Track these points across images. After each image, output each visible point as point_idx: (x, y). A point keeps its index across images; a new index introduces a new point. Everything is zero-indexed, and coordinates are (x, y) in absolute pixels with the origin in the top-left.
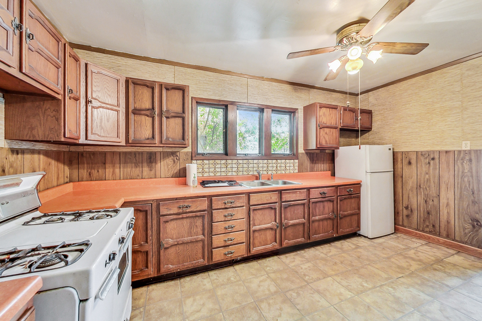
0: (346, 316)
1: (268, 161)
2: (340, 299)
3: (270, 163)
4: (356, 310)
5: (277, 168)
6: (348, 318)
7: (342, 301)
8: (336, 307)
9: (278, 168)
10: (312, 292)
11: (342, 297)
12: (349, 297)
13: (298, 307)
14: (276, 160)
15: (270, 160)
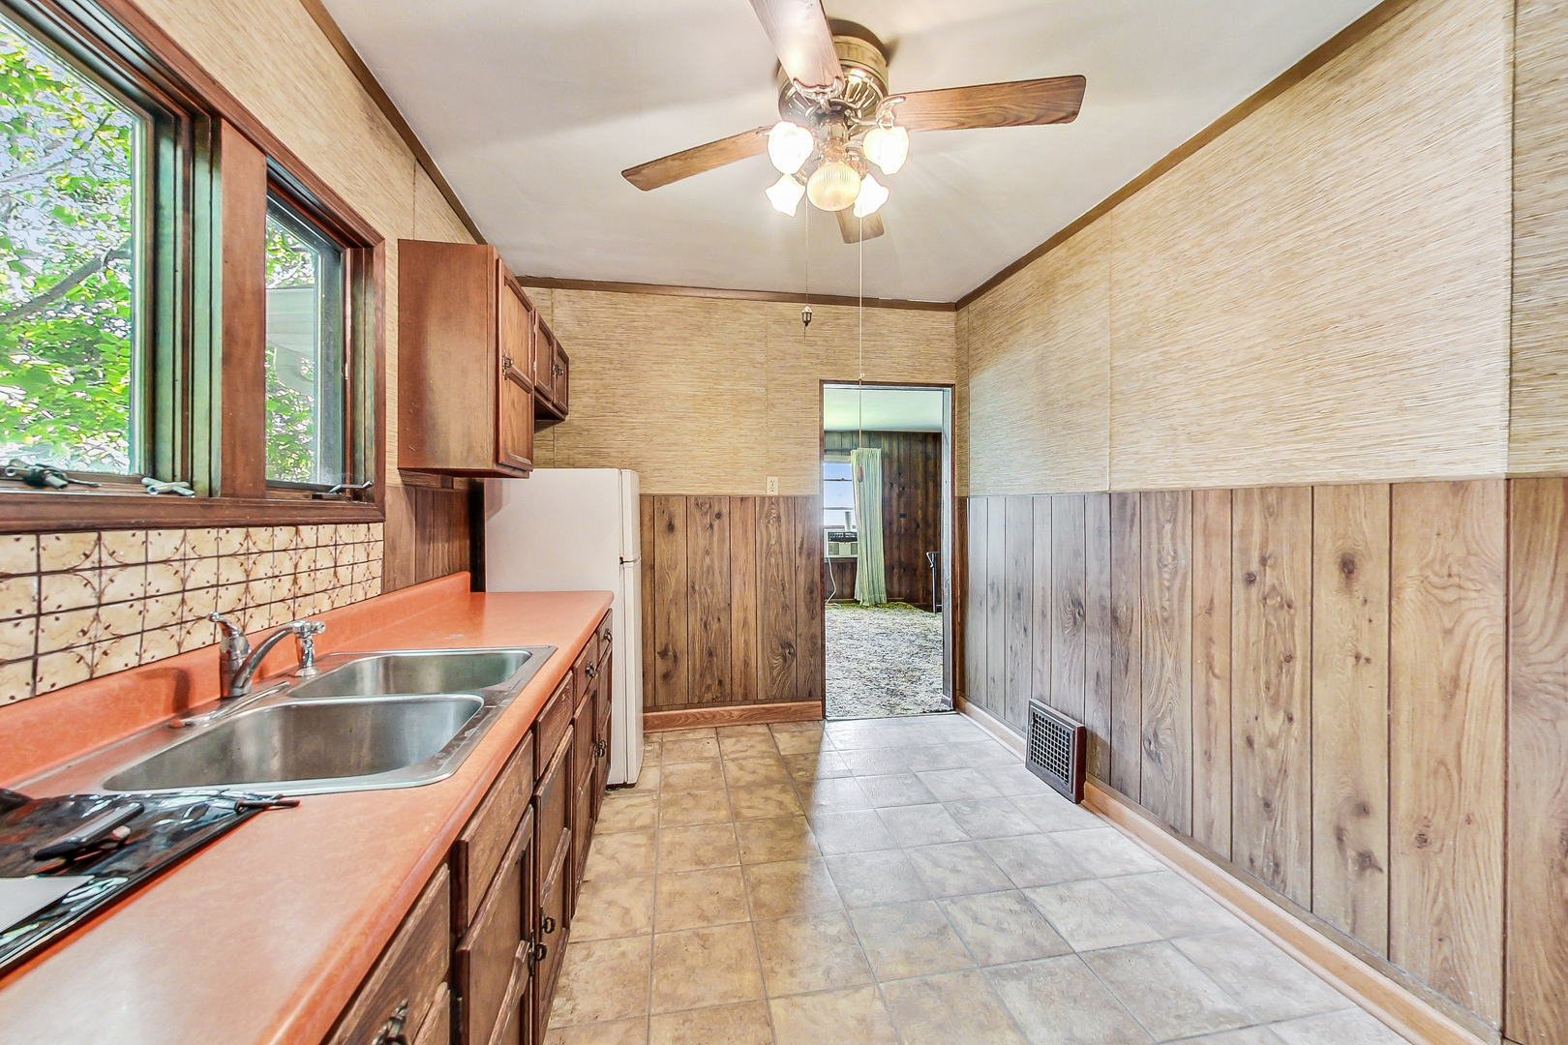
1: (248, 537)
3: (261, 552)
14: (294, 529)
15: (264, 529)
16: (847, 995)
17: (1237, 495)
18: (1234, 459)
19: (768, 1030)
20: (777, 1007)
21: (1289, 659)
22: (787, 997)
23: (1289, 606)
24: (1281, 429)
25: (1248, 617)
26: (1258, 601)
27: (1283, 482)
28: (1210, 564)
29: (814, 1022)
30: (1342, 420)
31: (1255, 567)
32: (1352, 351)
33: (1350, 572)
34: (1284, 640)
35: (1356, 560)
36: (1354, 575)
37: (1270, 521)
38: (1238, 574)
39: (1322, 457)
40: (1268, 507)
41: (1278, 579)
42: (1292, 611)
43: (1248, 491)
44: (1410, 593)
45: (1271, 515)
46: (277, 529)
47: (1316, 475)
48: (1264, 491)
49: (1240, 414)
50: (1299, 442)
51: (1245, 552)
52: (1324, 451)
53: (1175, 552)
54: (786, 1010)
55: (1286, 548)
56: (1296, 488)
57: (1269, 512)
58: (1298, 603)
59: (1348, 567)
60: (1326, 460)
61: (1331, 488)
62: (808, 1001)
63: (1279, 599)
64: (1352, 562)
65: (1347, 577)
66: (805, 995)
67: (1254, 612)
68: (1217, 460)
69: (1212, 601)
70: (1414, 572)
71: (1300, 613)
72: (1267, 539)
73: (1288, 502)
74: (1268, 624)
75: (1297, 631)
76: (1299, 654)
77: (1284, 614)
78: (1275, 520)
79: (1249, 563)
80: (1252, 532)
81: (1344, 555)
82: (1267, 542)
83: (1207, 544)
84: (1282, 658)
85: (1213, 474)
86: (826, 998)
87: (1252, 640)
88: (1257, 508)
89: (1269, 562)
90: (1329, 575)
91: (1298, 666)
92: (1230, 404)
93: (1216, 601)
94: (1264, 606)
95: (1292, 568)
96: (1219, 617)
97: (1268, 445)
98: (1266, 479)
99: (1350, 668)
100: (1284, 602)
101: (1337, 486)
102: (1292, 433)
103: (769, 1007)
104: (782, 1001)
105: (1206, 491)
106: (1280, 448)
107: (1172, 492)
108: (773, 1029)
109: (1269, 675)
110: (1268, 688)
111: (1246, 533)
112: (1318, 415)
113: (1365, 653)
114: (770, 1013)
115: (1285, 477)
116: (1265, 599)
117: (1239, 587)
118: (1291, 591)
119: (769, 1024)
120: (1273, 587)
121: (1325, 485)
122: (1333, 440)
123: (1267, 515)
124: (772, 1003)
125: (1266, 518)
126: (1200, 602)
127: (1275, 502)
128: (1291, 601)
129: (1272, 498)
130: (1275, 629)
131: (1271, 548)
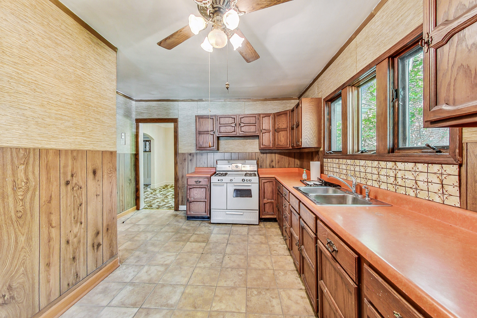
0: (204, 286)
1: (379, 163)
2: (217, 296)
3: (382, 168)
4: (202, 296)
5: (396, 179)
6: (202, 286)
7: (215, 296)
8: (214, 287)
9: (399, 180)
10: (236, 284)
11: (217, 299)
12: (214, 305)
13: (230, 269)
14: (394, 163)
15: (383, 162)
16: (221, 309)
17: (62, 152)
18: (61, 138)
19: (247, 304)
20: (243, 310)
21: (81, 205)
22: (239, 313)
23: (81, 188)
24: (78, 131)
25: (67, 197)
26: (71, 190)
27: (78, 149)
28: (50, 181)
29: (234, 304)
30: (93, 133)
31: (69, 178)
32: (95, 116)
33: (95, 174)
34: (79, 200)
35: (96, 171)
36: (96, 175)
37: (75, 161)
38: (63, 182)
39: (89, 142)
40: (74, 157)
41: (77, 180)
42: (82, 189)
43: (66, 151)
44: (105, 176)
45: (75, 159)
46: (388, 162)
47: (87, 147)
48: (72, 151)
49: (64, 122)
50: (83, 137)
51: (65, 173)
52: (89, 141)
53: (27, 179)
54: (241, 309)
55: (79, 170)
56: (82, 151)
57: (74, 159)
58: (83, 187)
59: (94, 172)
60: (90, 144)
61: (91, 152)
62: (234, 310)
63: (78, 187)
64: (95, 171)
65: (95, 175)
66: (234, 312)
67: (69, 195)
68: (53, 137)
69: (51, 196)
70: (106, 171)
71: (84, 189)
72: (73, 168)
73: (80, 155)
74: (74, 196)
75: (83, 195)
76: (84, 202)
77: (79, 191)
78: (76, 161)
79: (67, 178)
80: (68, 166)
81: (94, 170)
82: (73, 169)
83: (48, 172)
84: (79, 206)
85: (51, 143)
86: (228, 310)
87: (69, 204)
88: (70, 158)
89: (74, 176)
90: (91, 175)
91: (83, 205)
92: (60, 116)
93: (53, 196)
94: (73, 191)
95: (81, 176)
96: (54, 202)
97: (74, 136)
98: (73, 147)
99: (95, 199)
100: (79, 187)
101: (92, 151)
102: (81, 134)
103: (246, 310)
104: (242, 311)
105: (47, 150)
106: (78, 137)
107: (25, 149)
108: (246, 304)
109: (75, 214)
110: (74, 218)
111: (66, 166)
112: (88, 130)
113: (98, 194)
114: (246, 308)
115: (79, 147)
116: (73, 188)
117: (63, 187)
118: (81, 184)
119: (247, 306)
120: (76, 184)
121: (90, 151)
122: (91, 138)
123: (74, 160)
124: (244, 311)
125: (73, 161)
126: (44, 199)
127: (76, 155)
128: (81, 186)
129: (75, 154)
130: (77, 197)
131: (75, 170)
